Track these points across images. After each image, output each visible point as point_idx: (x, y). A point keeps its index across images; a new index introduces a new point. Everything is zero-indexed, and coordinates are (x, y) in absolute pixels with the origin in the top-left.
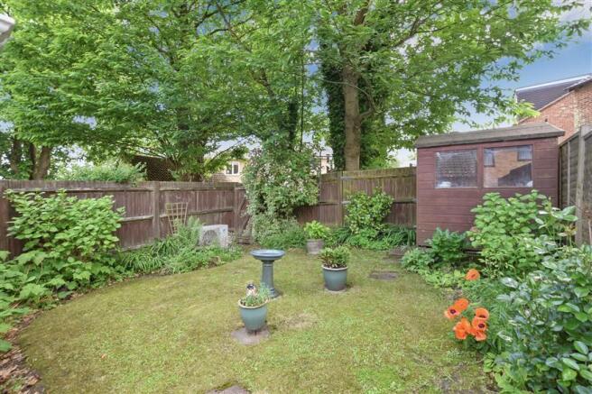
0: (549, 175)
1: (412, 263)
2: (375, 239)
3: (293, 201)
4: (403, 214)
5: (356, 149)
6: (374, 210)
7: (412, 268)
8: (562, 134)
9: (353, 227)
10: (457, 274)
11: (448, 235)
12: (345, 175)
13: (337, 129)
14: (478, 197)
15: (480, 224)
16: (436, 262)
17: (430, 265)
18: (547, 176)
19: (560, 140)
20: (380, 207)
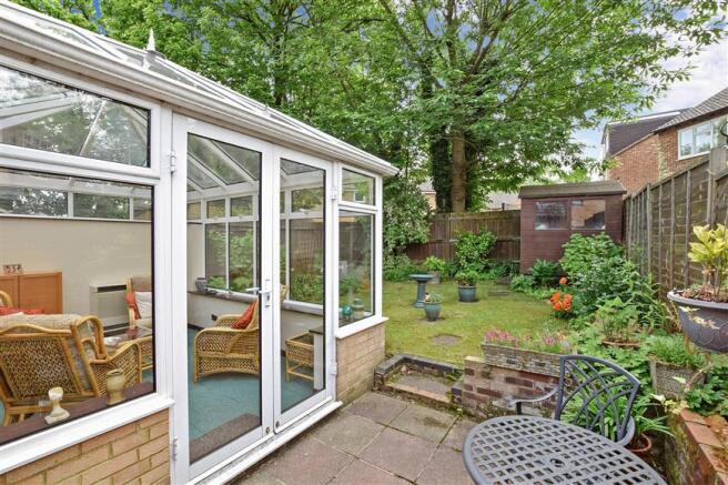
0: (616, 221)
1: (519, 285)
2: (483, 272)
3: (411, 239)
4: (504, 251)
5: (462, 194)
6: (480, 246)
7: (520, 289)
8: (625, 192)
9: (463, 262)
10: (552, 290)
11: (545, 264)
12: (452, 217)
13: (441, 172)
14: (566, 237)
15: (568, 255)
16: (538, 283)
17: (533, 286)
18: (614, 222)
19: (624, 197)
20: (487, 244)
